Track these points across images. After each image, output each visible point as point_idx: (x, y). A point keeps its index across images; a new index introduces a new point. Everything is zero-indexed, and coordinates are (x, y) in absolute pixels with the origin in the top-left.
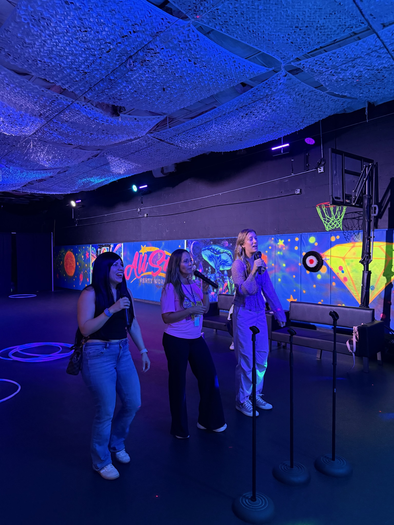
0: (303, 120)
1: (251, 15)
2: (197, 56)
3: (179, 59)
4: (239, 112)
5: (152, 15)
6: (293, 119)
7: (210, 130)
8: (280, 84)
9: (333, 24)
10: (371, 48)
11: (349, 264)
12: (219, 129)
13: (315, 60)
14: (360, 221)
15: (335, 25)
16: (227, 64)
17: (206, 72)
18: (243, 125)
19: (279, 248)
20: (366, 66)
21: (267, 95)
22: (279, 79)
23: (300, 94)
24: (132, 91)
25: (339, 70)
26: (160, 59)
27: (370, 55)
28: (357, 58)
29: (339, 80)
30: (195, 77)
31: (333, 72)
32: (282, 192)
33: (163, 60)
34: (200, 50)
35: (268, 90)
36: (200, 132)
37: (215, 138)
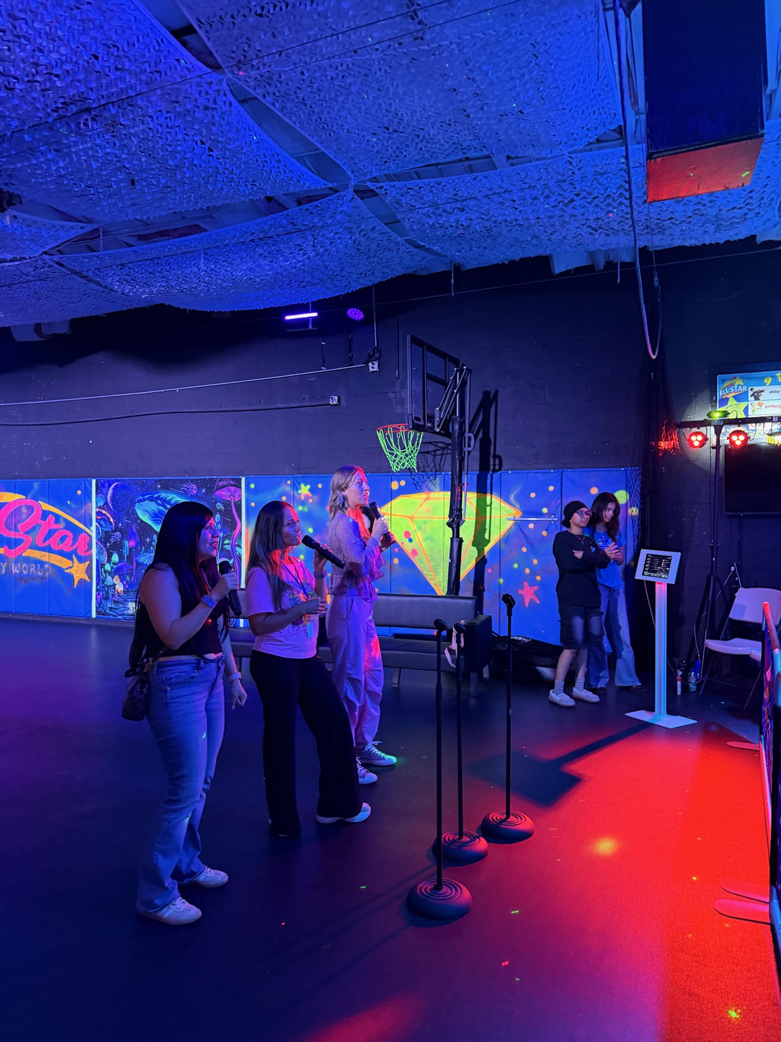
0: (359, 278)
1: (333, 96)
2: (220, 139)
3: (185, 136)
4: (256, 246)
5: (162, 49)
6: (345, 274)
7: (190, 269)
8: (342, 211)
9: (446, 140)
10: (493, 189)
11: (420, 528)
12: (209, 269)
13: (408, 186)
14: (437, 457)
15: (449, 142)
16: (267, 162)
17: (226, 169)
18: (258, 271)
19: (301, 499)
20: (481, 213)
21: (313, 226)
22: (340, 204)
23: (367, 234)
24: (63, 173)
25: (441, 210)
26: (150, 129)
27: (489, 198)
28: (470, 199)
29: (437, 226)
30: (202, 173)
31: (431, 212)
32: (304, 398)
33: (155, 131)
34: (228, 129)
35: (318, 219)
36: (168, 268)
37: (196, 284)
